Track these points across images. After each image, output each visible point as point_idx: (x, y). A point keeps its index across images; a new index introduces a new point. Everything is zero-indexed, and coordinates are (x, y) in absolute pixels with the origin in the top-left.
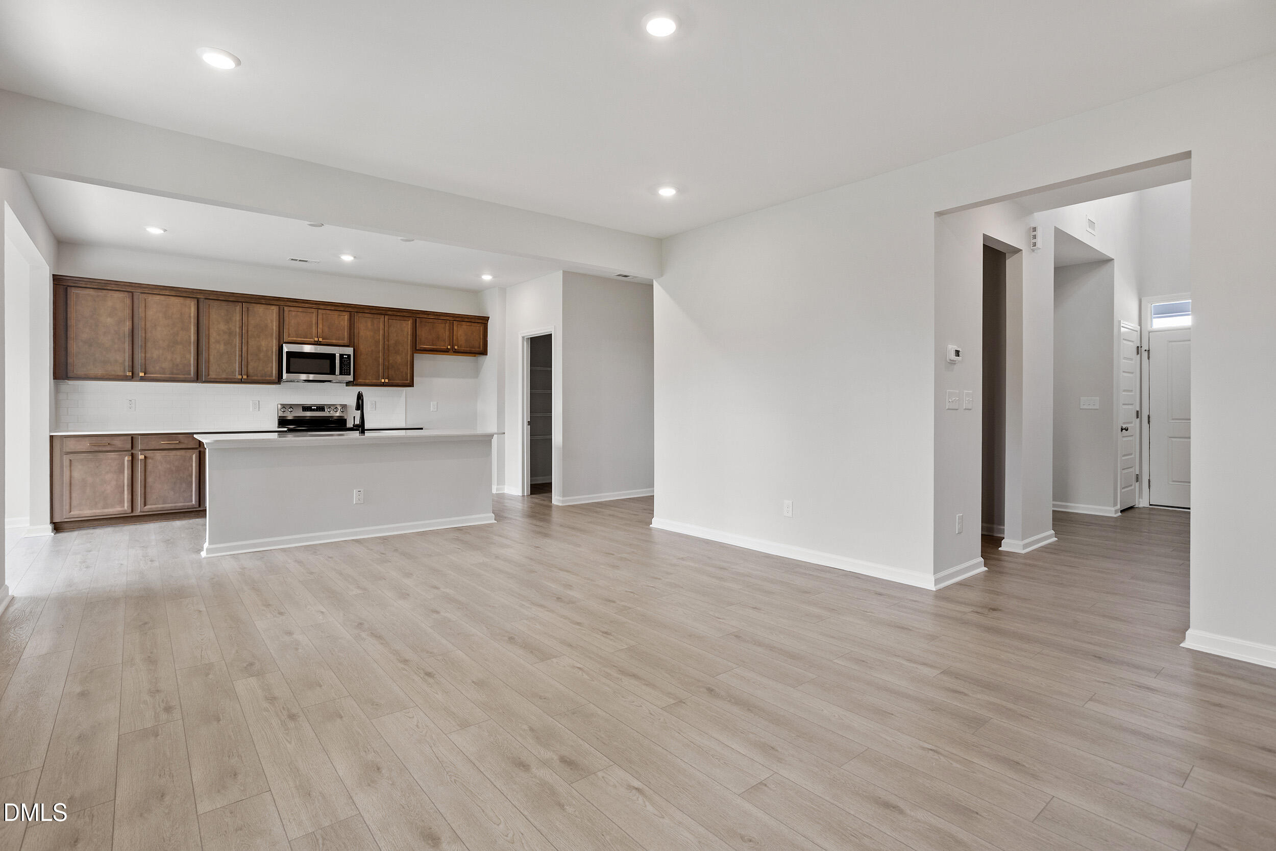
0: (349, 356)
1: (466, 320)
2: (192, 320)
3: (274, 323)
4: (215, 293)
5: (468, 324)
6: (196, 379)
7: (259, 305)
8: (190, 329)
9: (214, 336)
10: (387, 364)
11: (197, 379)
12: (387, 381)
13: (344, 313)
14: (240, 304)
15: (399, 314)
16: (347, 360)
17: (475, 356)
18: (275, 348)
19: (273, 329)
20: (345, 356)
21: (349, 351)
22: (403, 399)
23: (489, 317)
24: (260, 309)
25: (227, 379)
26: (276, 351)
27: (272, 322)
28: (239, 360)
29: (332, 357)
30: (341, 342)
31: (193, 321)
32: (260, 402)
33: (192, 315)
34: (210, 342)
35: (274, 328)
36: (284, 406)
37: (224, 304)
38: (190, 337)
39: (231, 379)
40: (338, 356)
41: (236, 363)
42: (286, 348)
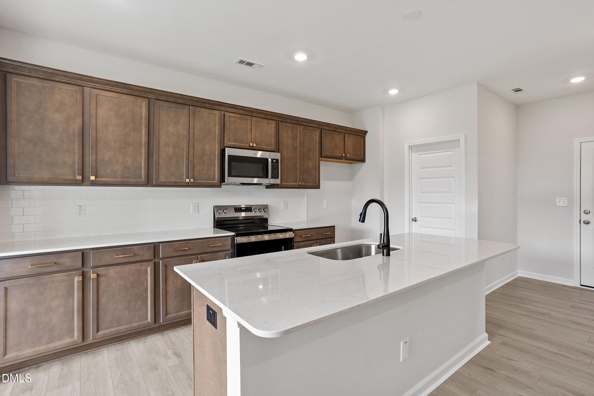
0: (277, 160)
1: (353, 133)
2: (143, 120)
3: (217, 127)
4: (165, 93)
5: (355, 136)
6: (147, 183)
7: (203, 109)
8: (141, 129)
9: (163, 139)
10: (303, 168)
11: (148, 183)
12: (303, 183)
13: (272, 122)
14: (188, 107)
15: (310, 125)
16: (276, 165)
17: (350, 163)
18: (217, 153)
19: (215, 133)
20: (274, 161)
21: (277, 156)
22: (305, 199)
23: (367, 132)
24: (204, 113)
25: (175, 182)
26: (218, 155)
27: (215, 126)
28: (186, 163)
29: (265, 161)
30: (269, 148)
31: (144, 121)
32: (199, 204)
33: (144, 115)
34: (160, 144)
35: (217, 132)
36: (219, 207)
37: (173, 105)
38: (141, 138)
39: (179, 182)
40: (270, 160)
41: (183, 166)
42: (229, 152)
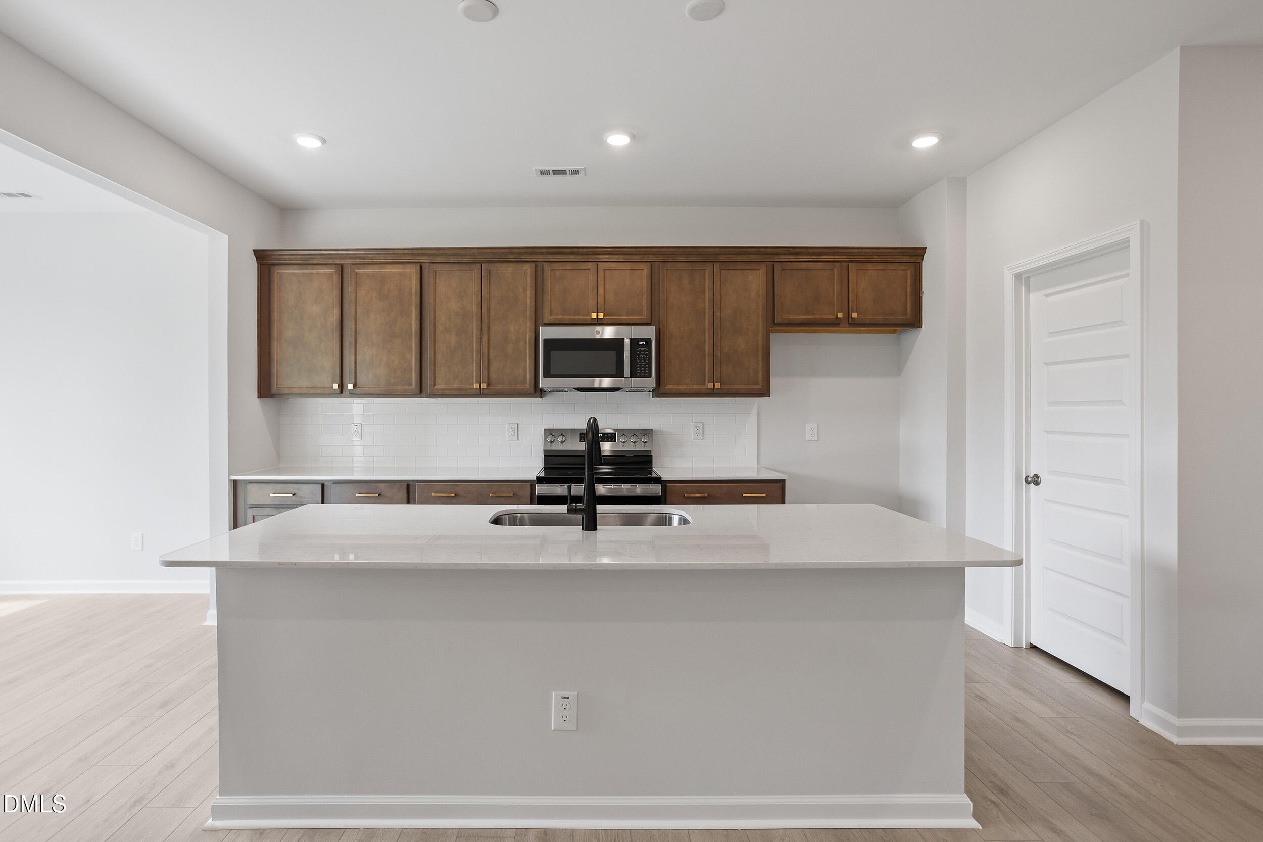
0: (648, 342)
1: (875, 258)
2: (413, 298)
3: (529, 292)
4: (441, 251)
5: (880, 266)
6: (418, 391)
7: (504, 265)
8: (411, 311)
9: (442, 322)
10: (719, 353)
11: (421, 392)
12: (718, 386)
13: (641, 266)
14: (478, 266)
15: (739, 258)
16: (645, 351)
17: (894, 332)
18: (529, 336)
19: (526, 302)
20: (641, 343)
21: (649, 332)
22: (753, 418)
23: (924, 250)
24: (507, 270)
25: (460, 390)
26: (530, 339)
27: (525, 290)
28: (476, 358)
29: (617, 344)
30: (635, 318)
31: (415, 299)
32: (519, 425)
33: (413, 290)
34: (438, 331)
35: (528, 300)
36: (550, 433)
37: (455, 267)
38: (410, 324)
39: (466, 390)
40: (627, 342)
41: (472, 362)
42: (547, 333)
